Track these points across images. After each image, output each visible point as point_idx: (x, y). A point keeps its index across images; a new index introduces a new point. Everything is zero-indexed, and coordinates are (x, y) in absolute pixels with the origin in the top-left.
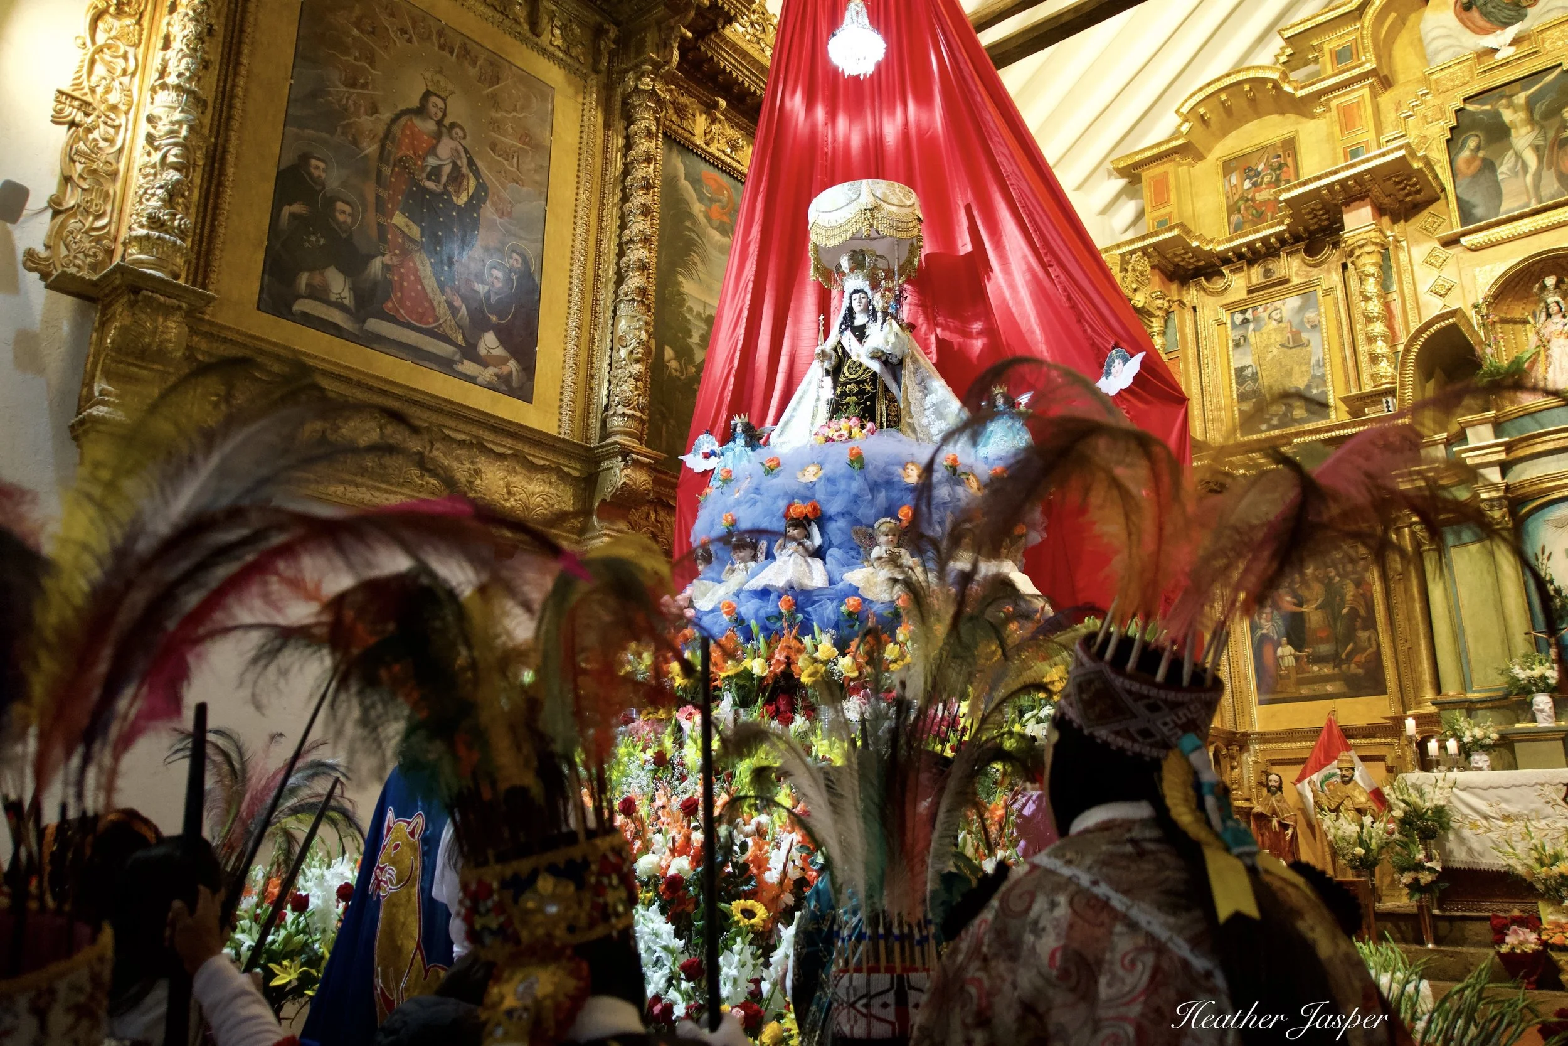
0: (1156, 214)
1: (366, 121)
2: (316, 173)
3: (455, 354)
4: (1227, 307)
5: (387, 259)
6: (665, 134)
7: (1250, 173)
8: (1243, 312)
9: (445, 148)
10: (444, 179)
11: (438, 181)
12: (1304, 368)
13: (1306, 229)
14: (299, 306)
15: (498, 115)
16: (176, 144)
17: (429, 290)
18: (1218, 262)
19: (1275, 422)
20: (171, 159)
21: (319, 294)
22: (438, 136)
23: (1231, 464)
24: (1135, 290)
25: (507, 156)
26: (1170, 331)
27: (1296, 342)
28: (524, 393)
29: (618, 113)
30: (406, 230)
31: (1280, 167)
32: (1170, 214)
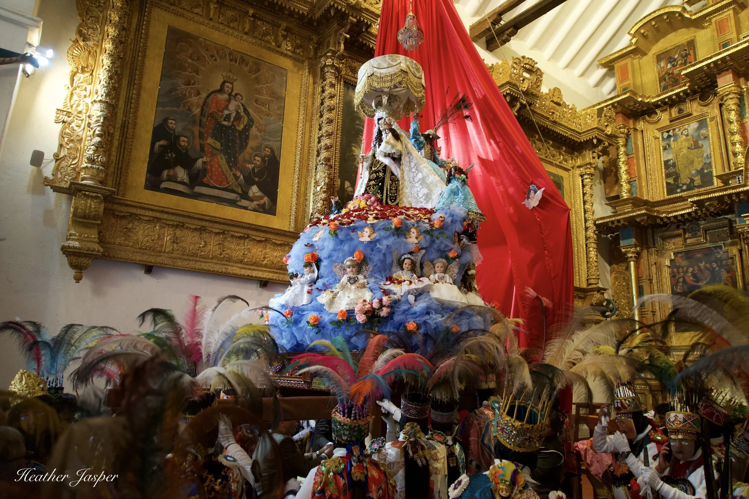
0: (621, 85)
1: (194, 99)
2: (171, 126)
3: (237, 197)
4: (659, 130)
5: (204, 159)
6: (345, 82)
7: (671, 60)
8: (668, 132)
9: (232, 106)
10: (232, 119)
11: (229, 121)
12: (700, 160)
13: (699, 87)
14: (164, 185)
15: (259, 87)
16: (99, 126)
17: (224, 170)
18: (653, 107)
19: (685, 187)
20: (97, 132)
21: (173, 179)
22: (229, 101)
23: (658, 212)
24: (607, 126)
25: (263, 104)
26: (629, 144)
27: (696, 146)
28: (271, 210)
29: (319, 76)
30: (213, 145)
31: (686, 55)
32: (629, 84)
